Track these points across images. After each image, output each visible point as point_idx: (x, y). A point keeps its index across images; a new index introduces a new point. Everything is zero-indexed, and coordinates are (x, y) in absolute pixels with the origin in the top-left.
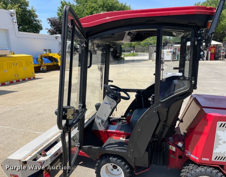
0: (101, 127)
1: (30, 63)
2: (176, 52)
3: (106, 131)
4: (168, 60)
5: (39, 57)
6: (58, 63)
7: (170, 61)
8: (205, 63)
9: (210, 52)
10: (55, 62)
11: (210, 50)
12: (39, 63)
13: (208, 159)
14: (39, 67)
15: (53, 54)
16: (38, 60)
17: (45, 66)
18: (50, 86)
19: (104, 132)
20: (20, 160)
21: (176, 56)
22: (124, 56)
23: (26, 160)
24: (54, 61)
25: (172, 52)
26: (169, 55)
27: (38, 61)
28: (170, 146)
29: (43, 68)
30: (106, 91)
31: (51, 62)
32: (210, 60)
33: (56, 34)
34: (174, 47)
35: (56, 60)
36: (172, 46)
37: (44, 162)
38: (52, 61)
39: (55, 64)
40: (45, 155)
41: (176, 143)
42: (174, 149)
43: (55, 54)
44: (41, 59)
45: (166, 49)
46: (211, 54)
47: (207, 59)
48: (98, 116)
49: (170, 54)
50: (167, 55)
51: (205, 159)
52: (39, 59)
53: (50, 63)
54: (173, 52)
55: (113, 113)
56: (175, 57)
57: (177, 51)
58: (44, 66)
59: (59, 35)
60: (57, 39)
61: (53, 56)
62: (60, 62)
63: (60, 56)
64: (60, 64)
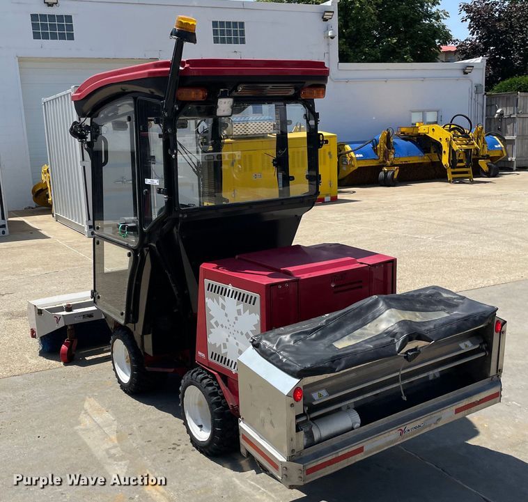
1: (328, 156)
5: (381, 137)
6: (441, 155)
12: (381, 154)
14: (378, 169)
15: (431, 127)
16: (378, 146)
17: (396, 165)
24: (432, 151)
27: (376, 151)
29: (386, 173)
31: (421, 154)
38: (426, 151)
39: (436, 159)
43: (435, 127)
44: (388, 142)
52: (382, 145)
53: (417, 158)
58: (393, 165)
59: (478, 60)
60: (467, 74)
61: (430, 135)
62: (447, 152)
63: (449, 135)
64: (445, 160)
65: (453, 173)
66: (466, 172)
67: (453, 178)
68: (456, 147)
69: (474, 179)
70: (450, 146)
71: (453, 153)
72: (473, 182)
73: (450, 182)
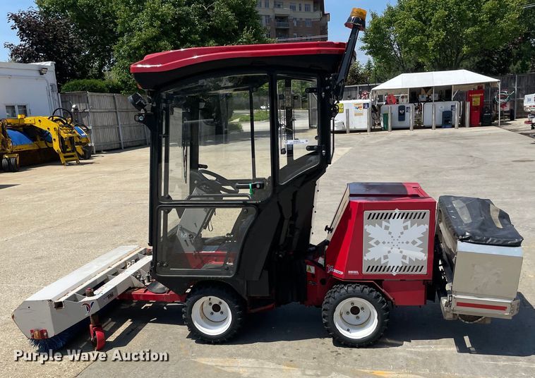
0: (188, 245)
2: (380, 106)
3: (199, 255)
4: (358, 127)
6: (52, 142)
7: (366, 131)
8: (454, 133)
9: (468, 104)
10: (41, 140)
11: (470, 100)
13: (356, 272)
15: (37, 118)
17: (16, 153)
18: (43, 202)
19: (195, 255)
20: (50, 300)
21: (381, 118)
22: (241, 121)
23: (62, 300)
24: (39, 139)
25: (370, 106)
26: (362, 114)
28: (308, 267)
29: (9, 160)
30: (196, 182)
31: (31, 142)
32: (471, 126)
33: (37, 59)
34: (375, 91)
35: (44, 135)
36: (369, 88)
37: (93, 303)
38: (34, 139)
39: (43, 145)
40: (92, 294)
41: (316, 260)
42: (312, 270)
43: (41, 118)
44: (3, 132)
45: (354, 99)
46: (472, 108)
47: (462, 124)
48: (184, 227)
49: (366, 112)
50: (355, 115)
51: (352, 272)
53: (28, 146)
54: (373, 106)
55: (210, 223)
56: (379, 119)
57: (384, 103)
58: (12, 153)
59: (48, 64)
60: (43, 74)
61: (37, 125)
62: (57, 139)
63: (56, 125)
64: (56, 146)
65: (65, 157)
66: (73, 156)
67: (66, 161)
68: (64, 136)
69: (81, 161)
70: (59, 134)
71: (61, 139)
72: (79, 164)
73: (63, 164)
